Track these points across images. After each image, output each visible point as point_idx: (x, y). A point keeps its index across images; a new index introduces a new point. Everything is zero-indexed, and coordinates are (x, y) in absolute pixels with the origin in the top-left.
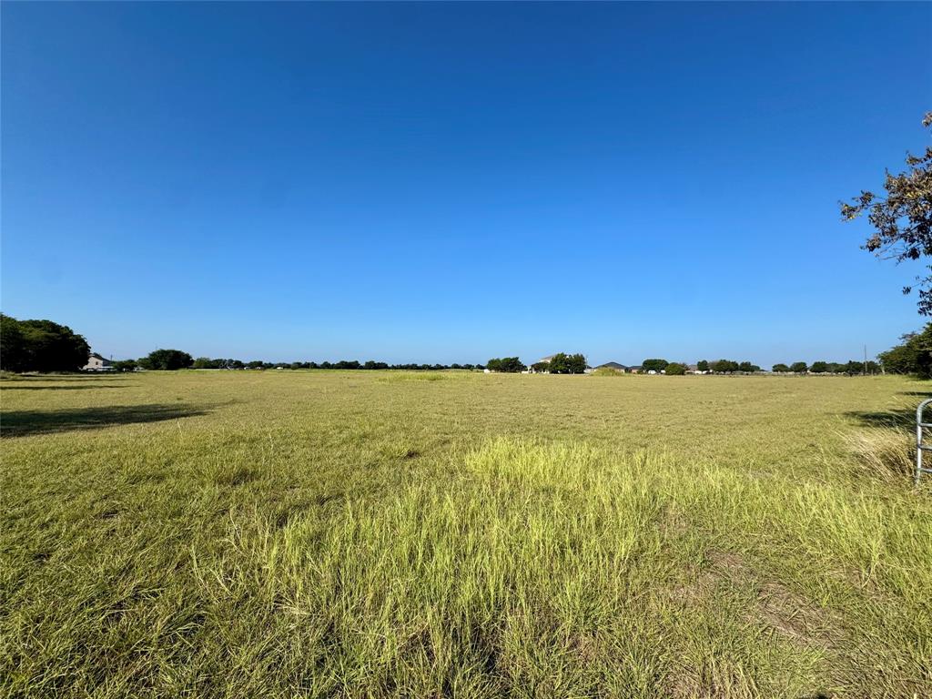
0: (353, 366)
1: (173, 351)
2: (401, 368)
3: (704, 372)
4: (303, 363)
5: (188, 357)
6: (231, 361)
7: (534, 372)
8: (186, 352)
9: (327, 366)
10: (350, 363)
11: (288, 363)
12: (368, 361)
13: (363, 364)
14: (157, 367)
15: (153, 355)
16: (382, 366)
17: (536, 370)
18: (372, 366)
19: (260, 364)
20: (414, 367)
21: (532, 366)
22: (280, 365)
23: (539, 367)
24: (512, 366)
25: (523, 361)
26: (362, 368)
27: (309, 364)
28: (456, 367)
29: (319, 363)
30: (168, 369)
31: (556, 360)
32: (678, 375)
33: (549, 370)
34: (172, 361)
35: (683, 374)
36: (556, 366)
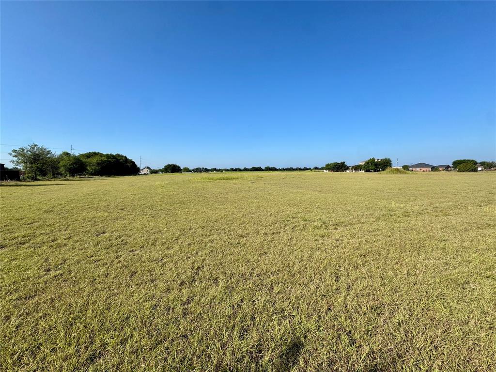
0: (258, 169)
1: (173, 165)
5: (179, 167)
6: (203, 168)
7: (354, 171)
8: (178, 165)
9: (246, 170)
11: (227, 168)
12: (266, 166)
13: (263, 168)
14: (167, 172)
15: (166, 167)
16: (274, 169)
17: (355, 170)
18: (268, 169)
19: (215, 169)
20: (291, 169)
21: (353, 167)
22: (224, 170)
23: (357, 168)
24: (340, 167)
25: (348, 164)
26: (263, 170)
27: (237, 169)
29: (242, 168)
30: (172, 172)
31: (367, 163)
32: (469, 171)
33: (363, 170)
34: (173, 169)
35: (475, 171)
36: (369, 167)
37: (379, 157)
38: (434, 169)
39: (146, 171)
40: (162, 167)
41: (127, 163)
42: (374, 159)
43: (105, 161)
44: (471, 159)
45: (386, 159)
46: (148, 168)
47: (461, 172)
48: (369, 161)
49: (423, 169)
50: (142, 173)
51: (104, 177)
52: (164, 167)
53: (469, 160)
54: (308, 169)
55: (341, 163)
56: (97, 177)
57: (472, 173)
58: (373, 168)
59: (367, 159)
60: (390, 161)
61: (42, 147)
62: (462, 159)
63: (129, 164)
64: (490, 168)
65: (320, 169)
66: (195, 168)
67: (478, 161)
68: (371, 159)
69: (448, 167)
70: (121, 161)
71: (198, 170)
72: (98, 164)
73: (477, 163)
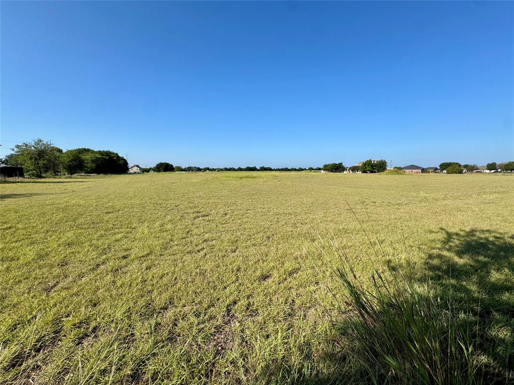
0: (253, 169)
1: (166, 163)
2: (279, 170)
3: (492, 171)
4: (229, 168)
5: (172, 166)
6: (195, 167)
7: (351, 172)
8: (171, 164)
9: (240, 169)
10: (252, 168)
12: (262, 167)
13: (259, 168)
14: (159, 171)
15: (157, 165)
17: (352, 170)
18: (263, 169)
19: (208, 169)
20: (286, 170)
21: (350, 168)
23: (354, 169)
24: (337, 168)
25: (345, 165)
26: (258, 170)
27: (231, 168)
28: (311, 169)
29: (236, 168)
30: (164, 172)
31: (365, 164)
32: (456, 173)
33: (361, 171)
34: (165, 168)
35: (461, 173)
36: (366, 168)
37: (376, 159)
38: (424, 171)
39: (135, 169)
40: (153, 165)
41: (119, 161)
42: (370, 161)
43: (100, 158)
44: (456, 162)
45: (382, 161)
46: (138, 166)
47: (449, 173)
48: (366, 162)
49: (414, 171)
50: (131, 171)
51: (101, 175)
52: (155, 166)
53: (454, 163)
54: (303, 170)
55: (339, 164)
56: (94, 175)
57: (459, 175)
58: (370, 169)
59: (364, 160)
60: (386, 163)
61: (47, 143)
62: (448, 162)
63: (121, 162)
64: (472, 170)
65: (315, 170)
66: (187, 166)
67: (462, 164)
68: (367, 161)
69: (436, 169)
70: (115, 158)
71: (190, 169)
72: (93, 161)
73: (461, 166)
